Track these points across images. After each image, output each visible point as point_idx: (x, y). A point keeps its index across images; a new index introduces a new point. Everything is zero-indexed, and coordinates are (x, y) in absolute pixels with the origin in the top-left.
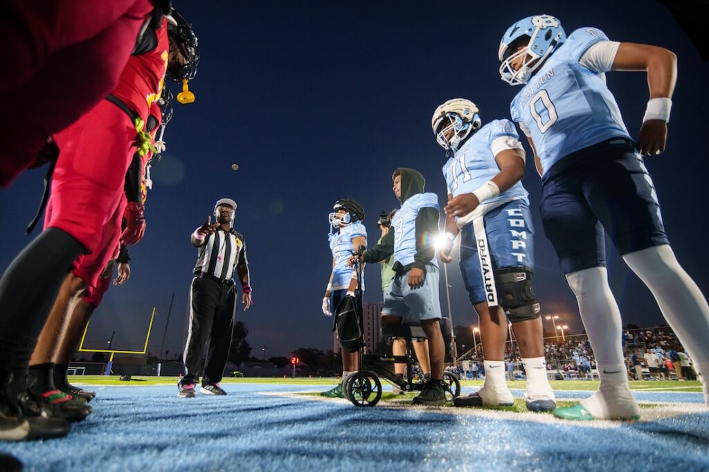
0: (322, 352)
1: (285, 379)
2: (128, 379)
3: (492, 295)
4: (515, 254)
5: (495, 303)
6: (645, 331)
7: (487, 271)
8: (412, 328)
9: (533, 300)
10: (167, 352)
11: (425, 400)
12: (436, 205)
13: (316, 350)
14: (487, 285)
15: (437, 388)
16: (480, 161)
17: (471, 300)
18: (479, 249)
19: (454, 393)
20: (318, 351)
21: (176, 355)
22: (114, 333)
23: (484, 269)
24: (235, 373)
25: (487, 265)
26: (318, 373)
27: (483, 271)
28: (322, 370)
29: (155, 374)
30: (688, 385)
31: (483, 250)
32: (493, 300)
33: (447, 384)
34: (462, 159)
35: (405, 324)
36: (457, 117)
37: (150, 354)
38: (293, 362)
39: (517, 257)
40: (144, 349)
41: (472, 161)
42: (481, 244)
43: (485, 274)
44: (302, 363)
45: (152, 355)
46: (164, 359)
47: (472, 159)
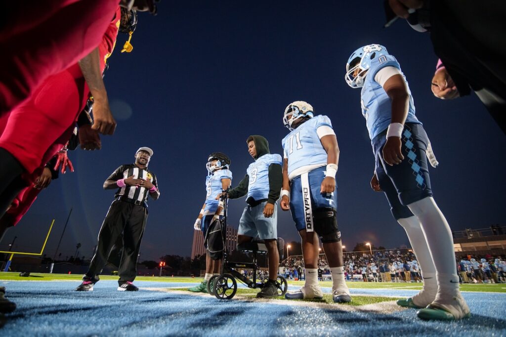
0: (182, 258)
1: (153, 277)
2: (27, 275)
3: (310, 224)
4: (327, 200)
5: (312, 230)
6: (389, 251)
7: (308, 209)
8: (259, 244)
9: (337, 229)
10: (60, 254)
11: (265, 295)
12: (281, 163)
13: (178, 256)
14: (307, 218)
15: (273, 286)
16: (309, 137)
17: (297, 228)
18: (303, 193)
19: (283, 290)
20: (179, 257)
21: (67, 257)
22: (16, 237)
23: (306, 207)
24: (114, 272)
25: (308, 205)
26: (178, 274)
27: (305, 209)
28: (182, 271)
29: (48, 271)
30: (413, 285)
31: (306, 195)
32: (310, 228)
33: (279, 284)
34: (298, 135)
35: (254, 241)
36: (297, 109)
37: (45, 255)
38: (161, 265)
39: (329, 201)
40: (41, 252)
41: (304, 137)
42: (306, 191)
43: (306, 210)
44: (167, 266)
45: (47, 257)
46: (57, 260)
47: (304, 135)
